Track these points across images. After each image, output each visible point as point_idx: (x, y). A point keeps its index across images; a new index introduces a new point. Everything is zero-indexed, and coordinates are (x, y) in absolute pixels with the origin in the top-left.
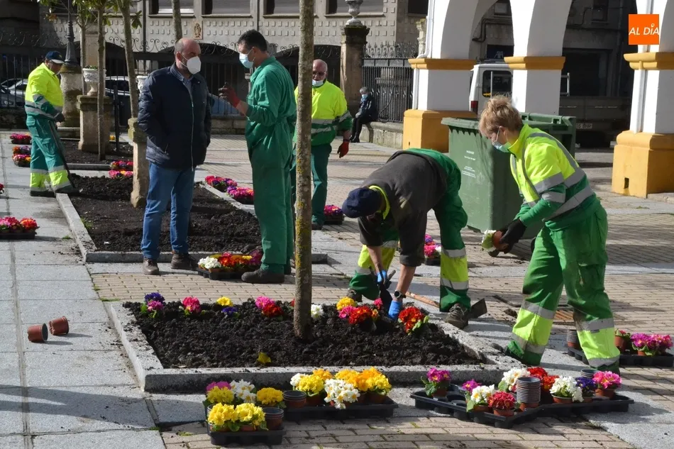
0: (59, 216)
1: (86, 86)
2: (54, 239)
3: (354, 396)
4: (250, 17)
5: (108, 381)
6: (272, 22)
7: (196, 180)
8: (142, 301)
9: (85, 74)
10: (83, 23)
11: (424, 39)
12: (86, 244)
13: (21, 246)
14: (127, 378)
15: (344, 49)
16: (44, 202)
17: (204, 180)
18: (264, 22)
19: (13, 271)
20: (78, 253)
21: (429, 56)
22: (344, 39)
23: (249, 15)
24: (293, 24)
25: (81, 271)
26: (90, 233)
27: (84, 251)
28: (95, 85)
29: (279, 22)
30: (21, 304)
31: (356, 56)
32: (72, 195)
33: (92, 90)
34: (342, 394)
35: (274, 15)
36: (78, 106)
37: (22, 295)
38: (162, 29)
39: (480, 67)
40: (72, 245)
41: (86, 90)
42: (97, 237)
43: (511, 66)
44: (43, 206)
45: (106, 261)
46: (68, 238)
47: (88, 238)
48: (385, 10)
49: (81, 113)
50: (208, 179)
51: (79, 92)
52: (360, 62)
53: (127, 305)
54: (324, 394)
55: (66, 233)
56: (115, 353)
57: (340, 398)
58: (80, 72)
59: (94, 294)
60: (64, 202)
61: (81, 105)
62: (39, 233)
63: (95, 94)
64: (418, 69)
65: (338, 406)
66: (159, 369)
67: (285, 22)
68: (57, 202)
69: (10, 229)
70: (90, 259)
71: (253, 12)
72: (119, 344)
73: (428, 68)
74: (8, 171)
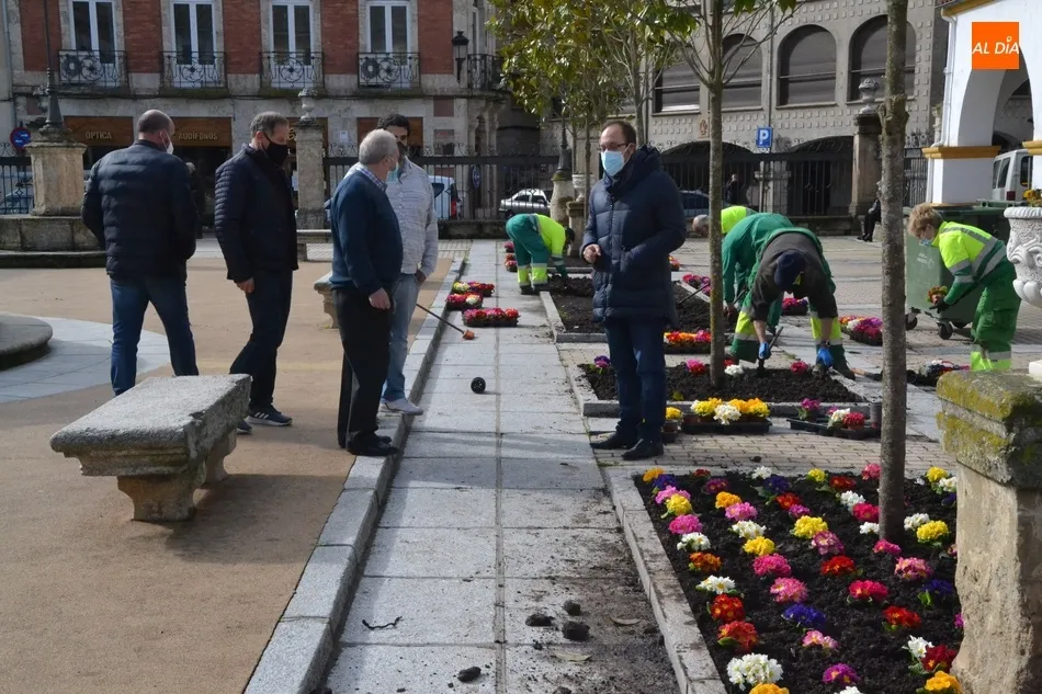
0: (541, 310)
1: (576, 192)
2: (534, 327)
3: (736, 416)
4: (762, 109)
5: (559, 410)
6: (786, 114)
7: (673, 279)
8: (593, 362)
9: (574, 180)
10: (574, 130)
11: (940, 125)
12: (558, 329)
13: (504, 331)
14: (574, 410)
15: (857, 140)
16: (528, 300)
17: (681, 279)
18: (776, 115)
19: (497, 347)
20: (551, 336)
21: (946, 144)
22: (857, 129)
23: (759, 107)
24: (809, 114)
25: (551, 348)
26: (563, 320)
27: (555, 333)
28: (582, 190)
29: (793, 113)
30: (501, 368)
31: (871, 148)
32: (553, 292)
33: (580, 196)
34: (726, 413)
35: (789, 105)
36: (568, 212)
37: (502, 362)
38: (665, 128)
39: (1017, 154)
40: (548, 330)
41: (576, 196)
42: (568, 325)
43: (1030, 151)
44: (527, 302)
45: (573, 342)
46: (544, 326)
47: (561, 324)
48: (916, 93)
49: (570, 219)
50: (685, 278)
51: (571, 199)
52: (875, 154)
53: (580, 366)
54: (714, 414)
55: (544, 322)
56: (567, 397)
57: (725, 417)
58: (571, 179)
59: (559, 363)
60: (546, 298)
61: (570, 211)
62: (521, 321)
63: (582, 200)
64: (933, 159)
65: (723, 423)
66: (594, 399)
67: (800, 113)
68: (540, 299)
69: (496, 318)
70: (560, 340)
71: (765, 105)
72: (571, 391)
73: (944, 157)
74: (500, 276)
